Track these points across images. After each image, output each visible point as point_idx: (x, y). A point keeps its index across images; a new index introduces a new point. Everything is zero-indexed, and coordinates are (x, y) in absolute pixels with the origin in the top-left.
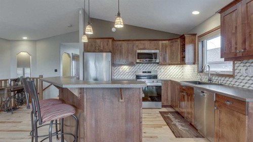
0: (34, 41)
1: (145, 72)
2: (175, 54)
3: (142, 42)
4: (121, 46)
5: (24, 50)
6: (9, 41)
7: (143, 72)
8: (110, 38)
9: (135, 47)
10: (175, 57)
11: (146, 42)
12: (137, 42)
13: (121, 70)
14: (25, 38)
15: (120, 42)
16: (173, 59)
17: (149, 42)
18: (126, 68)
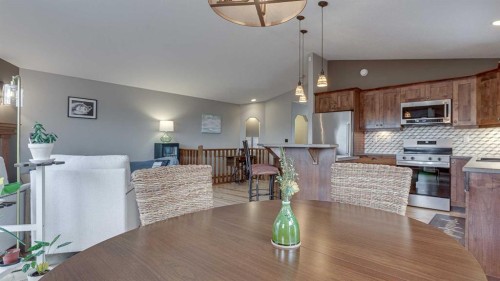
0: (263, 103)
1: (424, 143)
2: (490, 104)
3: (414, 87)
4: (373, 99)
5: (253, 116)
6: (239, 105)
7: (419, 143)
8: (352, 89)
9: (398, 98)
10: (491, 110)
11: (422, 86)
12: (403, 89)
13: (376, 139)
14: (254, 100)
15: (371, 93)
16: (487, 114)
17: (428, 86)
18: (385, 135)
